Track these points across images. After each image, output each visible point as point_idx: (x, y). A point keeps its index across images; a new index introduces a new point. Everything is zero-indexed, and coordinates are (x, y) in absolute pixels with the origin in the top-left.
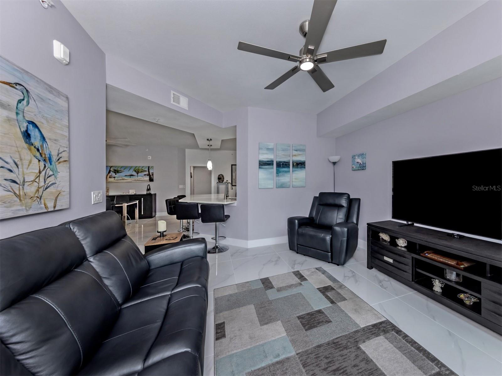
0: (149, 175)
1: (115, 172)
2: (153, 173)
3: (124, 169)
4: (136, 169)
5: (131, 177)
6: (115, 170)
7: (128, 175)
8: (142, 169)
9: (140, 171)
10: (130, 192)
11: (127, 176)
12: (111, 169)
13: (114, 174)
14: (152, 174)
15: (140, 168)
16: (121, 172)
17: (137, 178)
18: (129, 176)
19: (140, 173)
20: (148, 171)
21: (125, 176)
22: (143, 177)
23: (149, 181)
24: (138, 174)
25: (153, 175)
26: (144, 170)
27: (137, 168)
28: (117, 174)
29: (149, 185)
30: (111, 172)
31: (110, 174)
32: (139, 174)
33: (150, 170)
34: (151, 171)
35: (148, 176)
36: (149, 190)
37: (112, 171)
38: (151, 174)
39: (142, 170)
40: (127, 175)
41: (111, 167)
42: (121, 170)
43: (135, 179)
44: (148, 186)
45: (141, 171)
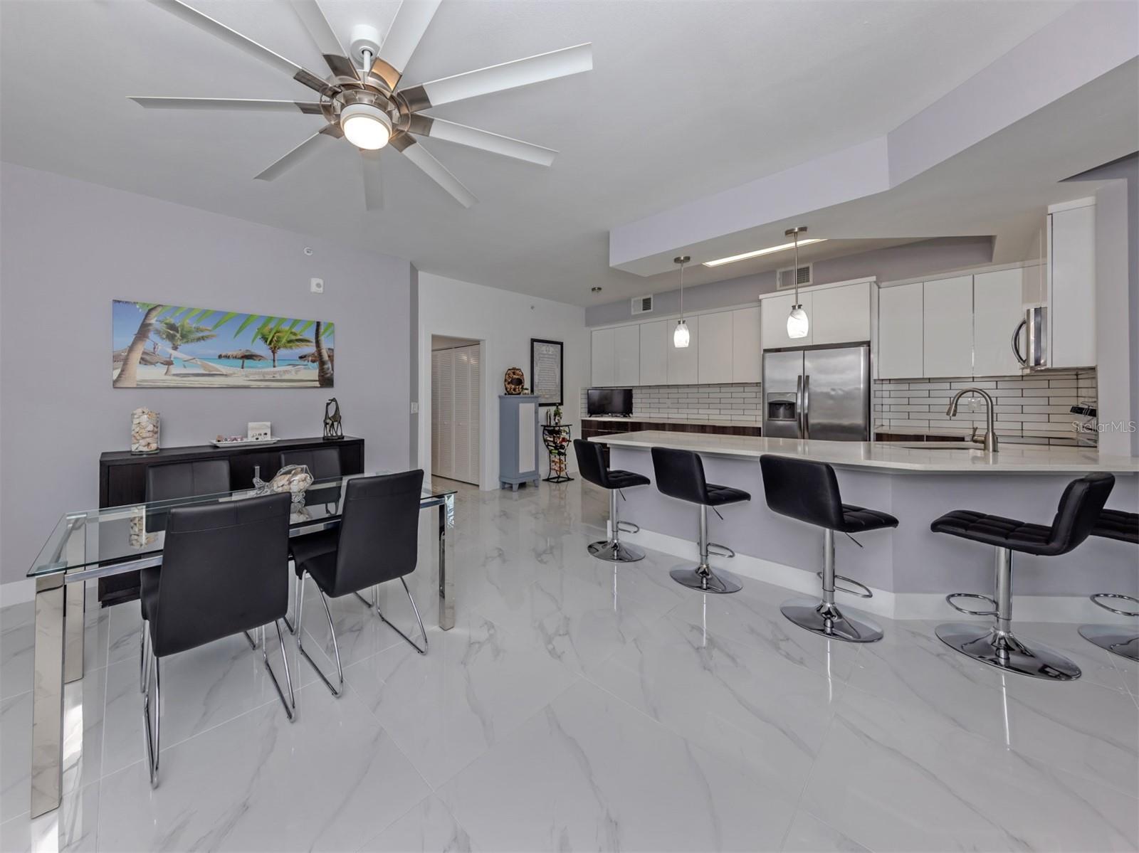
0: (318, 358)
1: (171, 338)
2: (333, 350)
3: (216, 326)
4: (266, 331)
5: (247, 362)
6: (172, 327)
7: (235, 353)
8: (294, 333)
9: (284, 340)
11: (227, 357)
12: (153, 320)
13: (165, 348)
14: (329, 356)
15: (286, 328)
16: (203, 338)
17: (273, 369)
18: (235, 357)
19: (285, 347)
20: (314, 344)
21: (220, 357)
22: (294, 365)
23: (317, 384)
24: (274, 352)
25: (331, 358)
26: (299, 337)
27: (271, 326)
28: (183, 347)
30: (152, 335)
31: (146, 345)
32: (282, 352)
33: (322, 338)
34: (325, 345)
35: (313, 361)
37: (158, 332)
38: (326, 357)
39: (294, 338)
40: (230, 353)
41: (150, 311)
42: (198, 330)
43: (264, 374)
45: (290, 342)
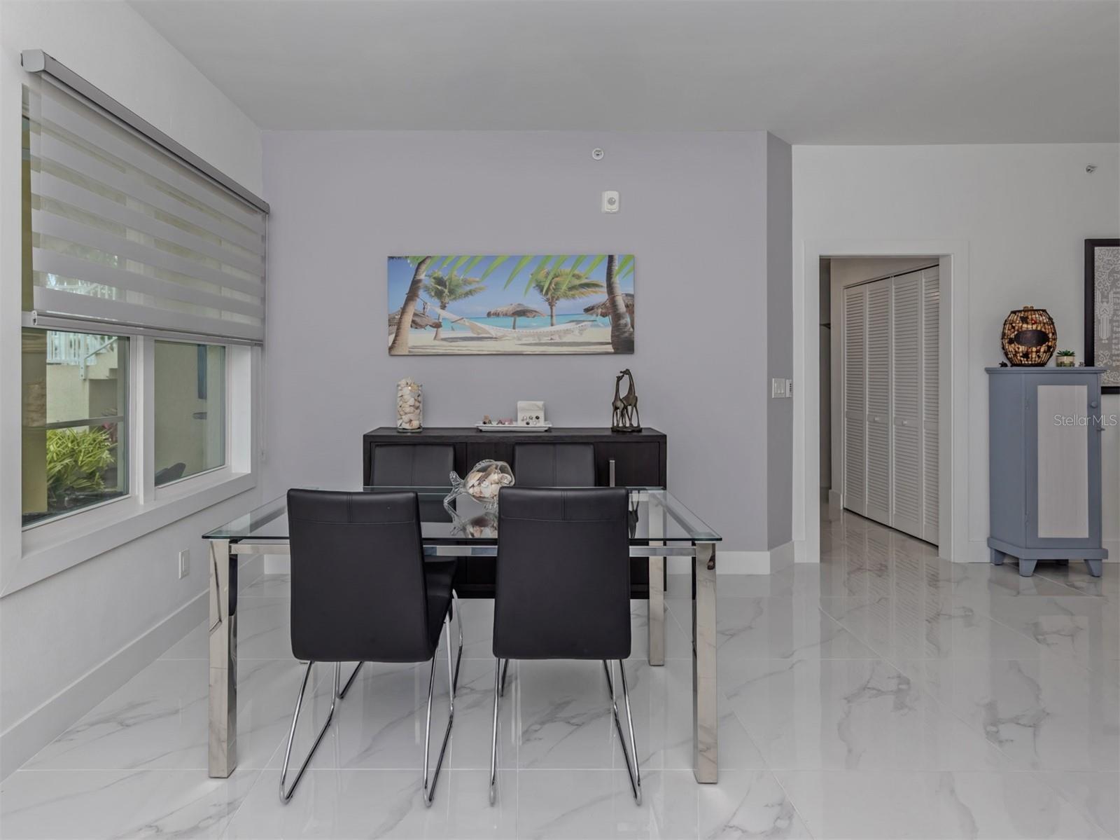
1: (439, 295)
3: (484, 276)
4: (541, 276)
6: (439, 280)
7: (505, 310)
8: (578, 277)
9: (564, 287)
10: (520, 416)
11: (497, 315)
12: (422, 275)
13: (433, 307)
14: (627, 306)
15: (566, 269)
16: (471, 292)
18: (506, 314)
19: (566, 295)
20: (605, 289)
22: (577, 322)
23: (610, 349)
24: (551, 305)
26: (584, 281)
27: (548, 268)
29: (627, 372)
30: (421, 293)
31: (416, 306)
33: (617, 280)
34: (622, 289)
35: (604, 315)
36: (625, 404)
39: (575, 281)
41: (420, 265)
42: (466, 282)
43: (540, 336)
44: (619, 379)
45: (572, 289)
